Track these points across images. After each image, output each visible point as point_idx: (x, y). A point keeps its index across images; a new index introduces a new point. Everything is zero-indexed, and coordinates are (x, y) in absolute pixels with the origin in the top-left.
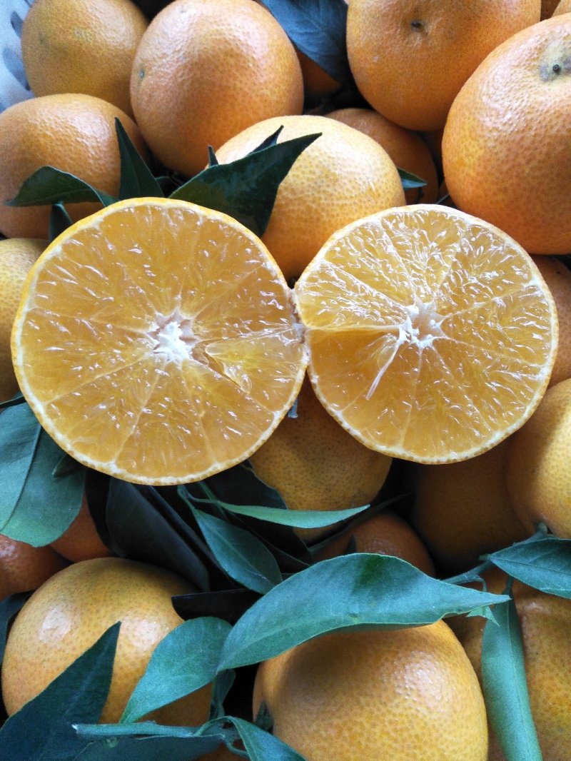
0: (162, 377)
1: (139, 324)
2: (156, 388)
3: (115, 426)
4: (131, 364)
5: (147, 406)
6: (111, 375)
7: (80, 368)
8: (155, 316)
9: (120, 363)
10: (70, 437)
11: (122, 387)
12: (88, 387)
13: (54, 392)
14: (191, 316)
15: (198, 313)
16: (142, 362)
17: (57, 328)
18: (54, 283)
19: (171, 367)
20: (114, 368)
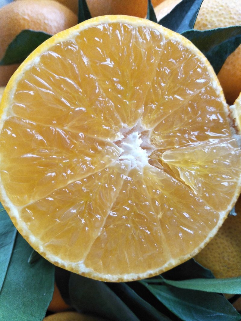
0: (126, 182)
1: (107, 134)
2: (121, 192)
3: (84, 228)
4: (100, 170)
5: (113, 209)
6: (82, 180)
7: (54, 174)
8: (120, 127)
9: (89, 170)
10: (42, 239)
11: (91, 191)
12: (60, 192)
13: (30, 197)
14: (151, 127)
15: (156, 125)
16: (109, 168)
17: (33, 136)
18: (32, 93)
19: (133, 173)
20: (84, 174)
